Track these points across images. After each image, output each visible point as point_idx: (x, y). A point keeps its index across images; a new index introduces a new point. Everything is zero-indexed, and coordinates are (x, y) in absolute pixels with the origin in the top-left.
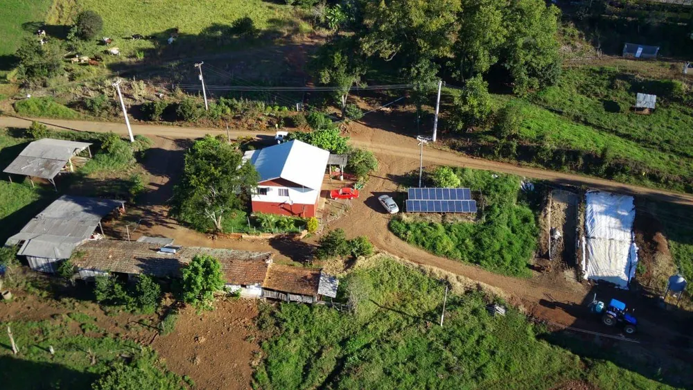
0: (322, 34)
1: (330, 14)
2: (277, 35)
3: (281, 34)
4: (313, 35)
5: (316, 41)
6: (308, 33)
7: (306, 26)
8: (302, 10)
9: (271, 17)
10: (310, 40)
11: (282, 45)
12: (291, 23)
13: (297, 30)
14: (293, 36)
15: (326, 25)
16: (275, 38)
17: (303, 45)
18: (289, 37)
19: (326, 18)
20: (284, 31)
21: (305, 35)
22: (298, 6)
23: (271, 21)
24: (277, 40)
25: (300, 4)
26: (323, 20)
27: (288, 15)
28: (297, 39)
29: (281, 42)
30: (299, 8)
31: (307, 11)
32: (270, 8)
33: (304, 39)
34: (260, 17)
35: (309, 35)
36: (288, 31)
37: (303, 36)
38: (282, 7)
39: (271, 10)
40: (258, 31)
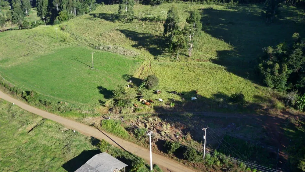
0: (291, 111)
1: (300, 100)
2: (259, 107)
3: (261, 107)
4: (284, 112)
5: (287, 116)
6: (281, 109)
7: (280, 104)
8: (278, 92)
9: (256, 94)
10: (281, 114)
11: (262, 115)
12: (270, 101)
13: (273, 106)
14: (270, 110)
15: (295, 107)
16: (257, 109)
17: (277, 117)
18: (267, 110)
19: (296, 101)
20: (264, 106)
21: (279, 110)
22: (275, 89)
23: (256, 97)
24: (259, 110)
25: (277, 88)
26: (294, 103)
27: (268, 95)
28: (272, 112)
29: (261, 112)
30: (276, 91)
31: (281, 94)
32: (256, 88)
33: (278, 113)
34: (249, 92)
35: (282, 110)
36: (267, 106)
37: (277, 110)
38: (265, 88)
39: (257, 89)
40: (247, 102)
